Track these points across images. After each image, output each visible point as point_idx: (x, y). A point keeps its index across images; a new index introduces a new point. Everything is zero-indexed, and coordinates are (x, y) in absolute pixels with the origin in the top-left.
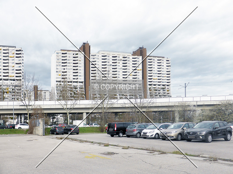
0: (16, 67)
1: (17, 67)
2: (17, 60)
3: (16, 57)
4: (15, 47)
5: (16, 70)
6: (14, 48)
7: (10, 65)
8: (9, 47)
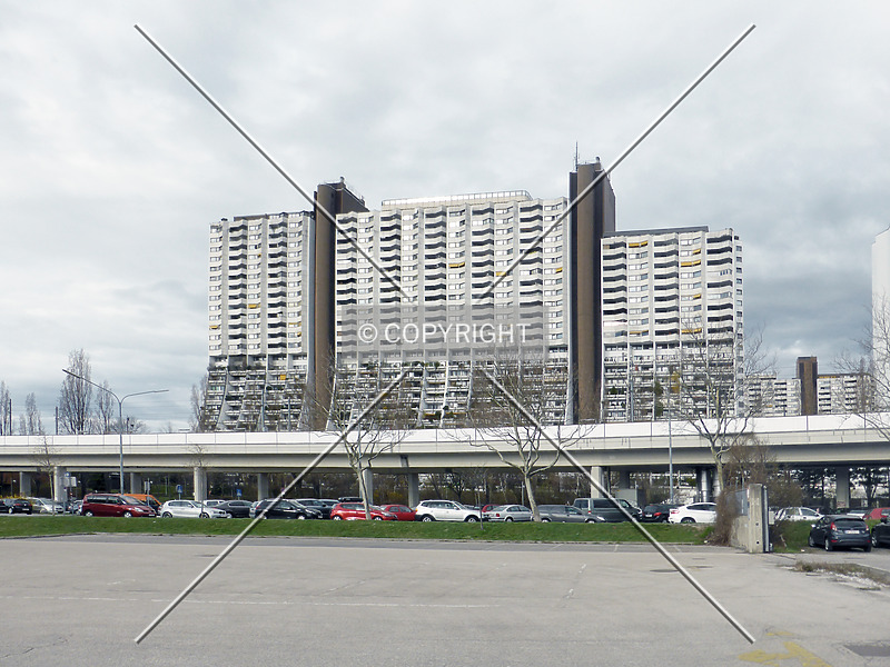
0: (708, 297)
1: (713, 297)
2: (713, 274)
3: (710, 263)
4: (705, 229)
5: (711, 308)
6: (700, 234)
7: (683, 291)
8: (679, 231)
